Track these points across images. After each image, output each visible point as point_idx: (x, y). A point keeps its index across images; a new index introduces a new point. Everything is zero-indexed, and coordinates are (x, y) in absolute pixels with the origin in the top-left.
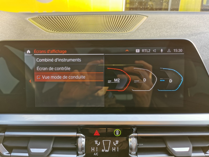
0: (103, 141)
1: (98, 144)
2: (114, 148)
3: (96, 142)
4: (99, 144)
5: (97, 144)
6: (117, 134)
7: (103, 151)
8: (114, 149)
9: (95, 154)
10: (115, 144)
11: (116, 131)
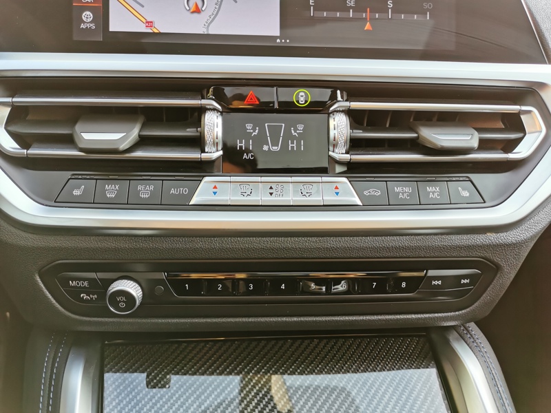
0: (266, 125)
1: (254, 133)
2: (292, 143)
3: (249, 127)
4: (257, 131)
5: (252, 131)
6: (300, 102)
7: (265, 148)
8: (292, 145)
9: (245, 156)
10: (296, 134)
11: (298, 94)
